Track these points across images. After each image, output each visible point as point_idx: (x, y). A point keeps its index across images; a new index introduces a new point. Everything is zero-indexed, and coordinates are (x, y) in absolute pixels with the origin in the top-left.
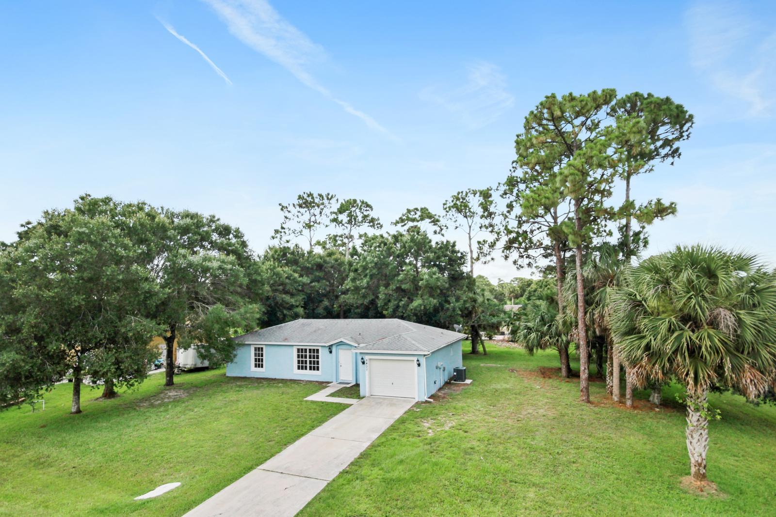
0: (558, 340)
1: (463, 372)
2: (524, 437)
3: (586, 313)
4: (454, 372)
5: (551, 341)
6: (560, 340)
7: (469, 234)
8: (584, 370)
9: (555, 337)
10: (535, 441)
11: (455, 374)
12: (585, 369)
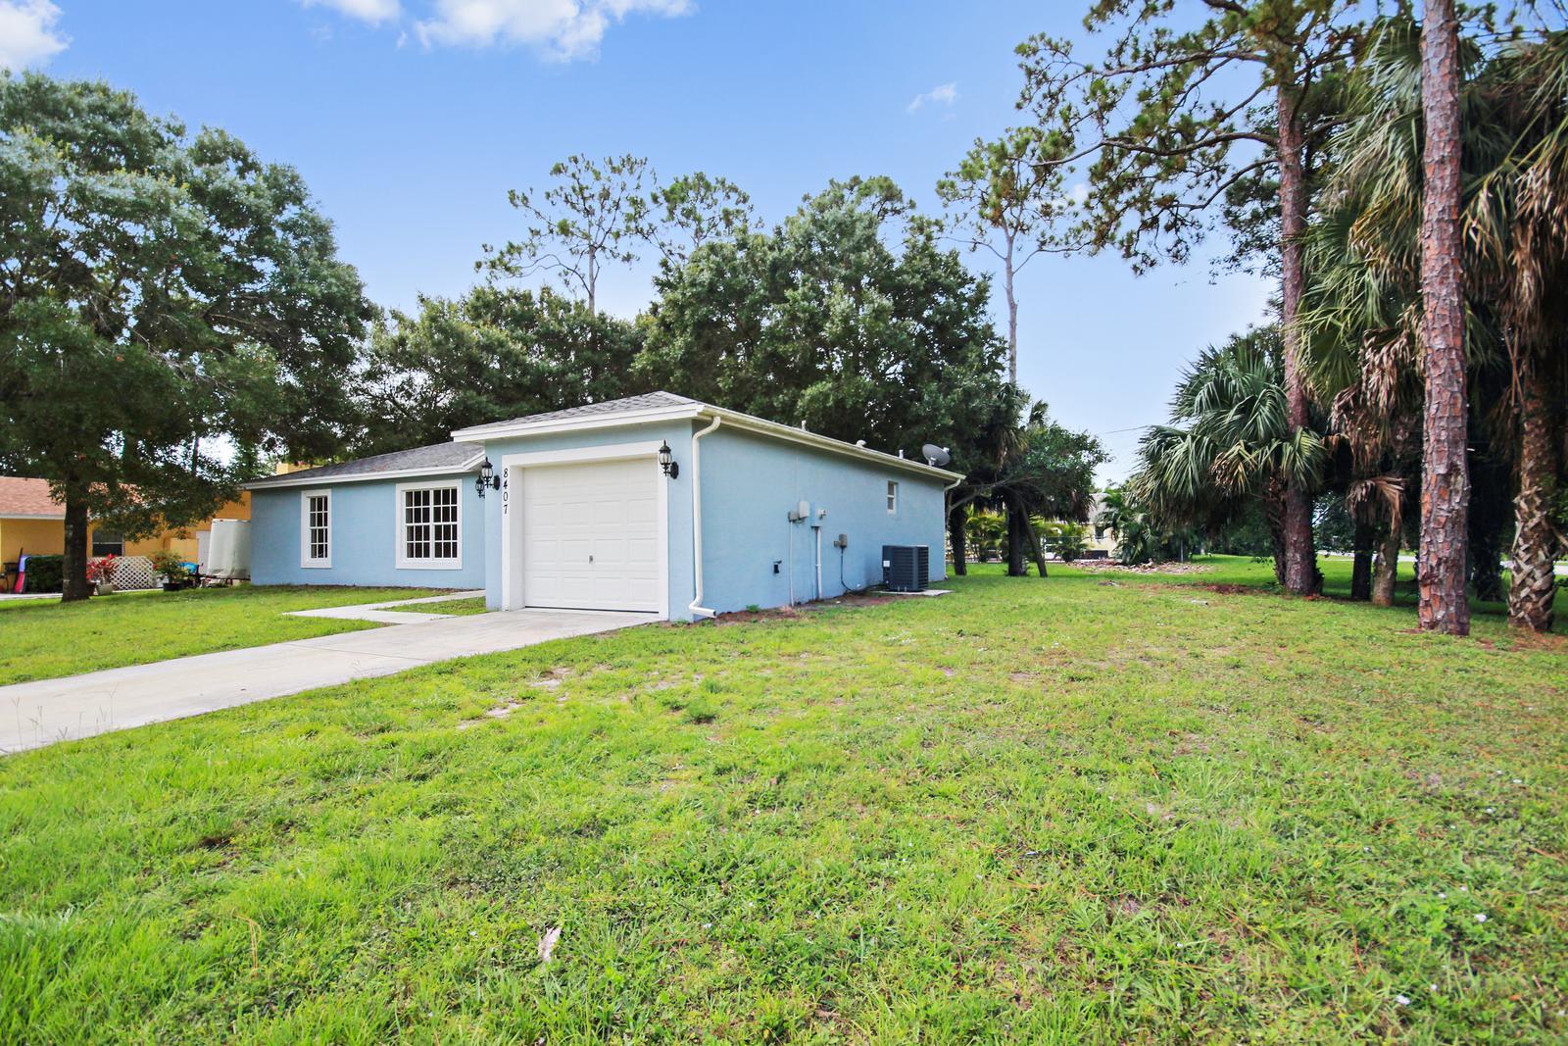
0: (1278, 454)
1: (915, 555)
2: (1090, 762)
3: (1465, 199)
4: (884, 559)
5: (1248, 458)
6: (1288, 449)
7: (1008, 259)
8: (1446, 477)
9: (1267, 442)
10: (1181, 798)
11: (887, 564)
12: (1452, 469)
